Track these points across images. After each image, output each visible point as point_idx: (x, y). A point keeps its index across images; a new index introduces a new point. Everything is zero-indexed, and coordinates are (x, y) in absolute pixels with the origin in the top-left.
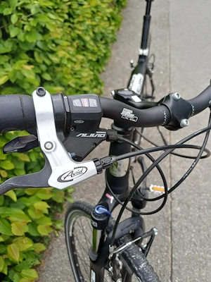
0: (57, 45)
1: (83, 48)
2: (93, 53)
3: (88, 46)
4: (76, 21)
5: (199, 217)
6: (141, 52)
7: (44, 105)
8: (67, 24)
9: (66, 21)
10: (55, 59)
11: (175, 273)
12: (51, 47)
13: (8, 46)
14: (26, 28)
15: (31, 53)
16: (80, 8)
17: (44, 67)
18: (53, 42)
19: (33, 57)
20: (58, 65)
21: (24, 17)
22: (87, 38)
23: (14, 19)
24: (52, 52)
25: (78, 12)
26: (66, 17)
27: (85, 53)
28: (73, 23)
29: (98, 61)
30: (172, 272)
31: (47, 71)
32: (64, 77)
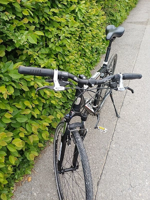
0: (70, 52)
1: (84, 55)
2: (89, 58)
3: (87, 54)
4: (82, 41)
5: (124, 152)
6: (104, 63)
7: (56, 73)
8: (78, 42)
9: (77, 40)
10: (67, 60)
11: (103, 174)
12: (67, 53)
13: (47, 51)
14: (56, 44)
15: (56, 55)
16: (86, 34)
17: (61, 62)
18: (68, 51)
19: (57, 57)
20: (68, 62)
21: (56, 39)
22: (87, 51)
23: (52, 40)
24: (67, 55)
25: (85, 36)
26: (78, 38)
27: (85, 58)
28: (81, 42)
29: (91, 63)
30: (102, 174)
31: (62, 65)
32: (70, 69)
